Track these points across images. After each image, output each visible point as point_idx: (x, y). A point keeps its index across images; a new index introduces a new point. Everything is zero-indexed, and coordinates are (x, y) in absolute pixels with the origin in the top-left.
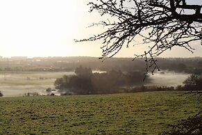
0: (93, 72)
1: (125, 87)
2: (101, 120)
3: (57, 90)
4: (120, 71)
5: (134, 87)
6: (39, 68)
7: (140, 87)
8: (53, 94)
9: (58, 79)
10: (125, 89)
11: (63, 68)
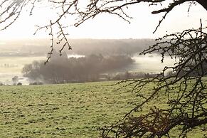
0: (69, 56)
1: (107, 74)
2: (65, 115)
3: (26, 79)
4: (100, 55)
5: (117, 74)
6: (4, 52)
7: (124, 73)
8: (20, 84)
9: (26, 65)
10: (106, 77)
11: (33, 53)
